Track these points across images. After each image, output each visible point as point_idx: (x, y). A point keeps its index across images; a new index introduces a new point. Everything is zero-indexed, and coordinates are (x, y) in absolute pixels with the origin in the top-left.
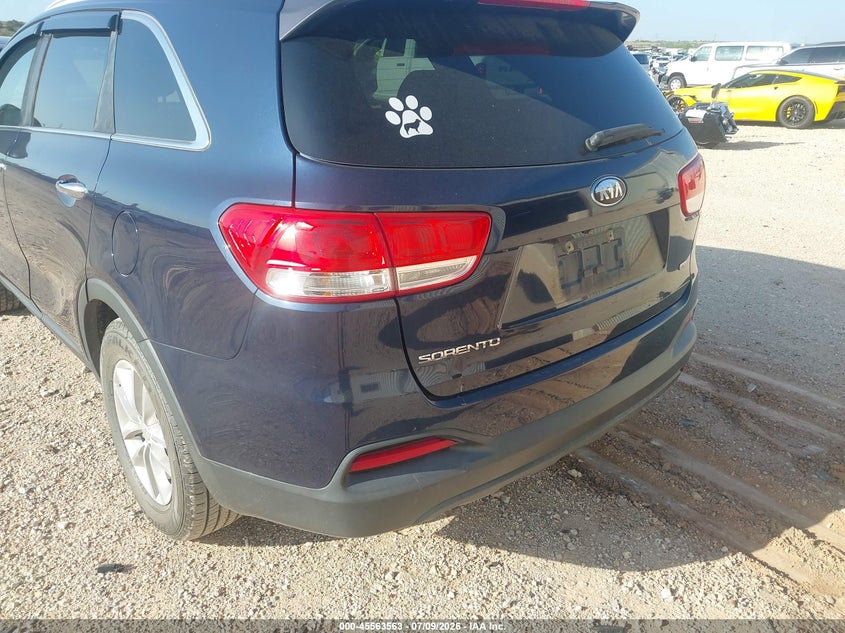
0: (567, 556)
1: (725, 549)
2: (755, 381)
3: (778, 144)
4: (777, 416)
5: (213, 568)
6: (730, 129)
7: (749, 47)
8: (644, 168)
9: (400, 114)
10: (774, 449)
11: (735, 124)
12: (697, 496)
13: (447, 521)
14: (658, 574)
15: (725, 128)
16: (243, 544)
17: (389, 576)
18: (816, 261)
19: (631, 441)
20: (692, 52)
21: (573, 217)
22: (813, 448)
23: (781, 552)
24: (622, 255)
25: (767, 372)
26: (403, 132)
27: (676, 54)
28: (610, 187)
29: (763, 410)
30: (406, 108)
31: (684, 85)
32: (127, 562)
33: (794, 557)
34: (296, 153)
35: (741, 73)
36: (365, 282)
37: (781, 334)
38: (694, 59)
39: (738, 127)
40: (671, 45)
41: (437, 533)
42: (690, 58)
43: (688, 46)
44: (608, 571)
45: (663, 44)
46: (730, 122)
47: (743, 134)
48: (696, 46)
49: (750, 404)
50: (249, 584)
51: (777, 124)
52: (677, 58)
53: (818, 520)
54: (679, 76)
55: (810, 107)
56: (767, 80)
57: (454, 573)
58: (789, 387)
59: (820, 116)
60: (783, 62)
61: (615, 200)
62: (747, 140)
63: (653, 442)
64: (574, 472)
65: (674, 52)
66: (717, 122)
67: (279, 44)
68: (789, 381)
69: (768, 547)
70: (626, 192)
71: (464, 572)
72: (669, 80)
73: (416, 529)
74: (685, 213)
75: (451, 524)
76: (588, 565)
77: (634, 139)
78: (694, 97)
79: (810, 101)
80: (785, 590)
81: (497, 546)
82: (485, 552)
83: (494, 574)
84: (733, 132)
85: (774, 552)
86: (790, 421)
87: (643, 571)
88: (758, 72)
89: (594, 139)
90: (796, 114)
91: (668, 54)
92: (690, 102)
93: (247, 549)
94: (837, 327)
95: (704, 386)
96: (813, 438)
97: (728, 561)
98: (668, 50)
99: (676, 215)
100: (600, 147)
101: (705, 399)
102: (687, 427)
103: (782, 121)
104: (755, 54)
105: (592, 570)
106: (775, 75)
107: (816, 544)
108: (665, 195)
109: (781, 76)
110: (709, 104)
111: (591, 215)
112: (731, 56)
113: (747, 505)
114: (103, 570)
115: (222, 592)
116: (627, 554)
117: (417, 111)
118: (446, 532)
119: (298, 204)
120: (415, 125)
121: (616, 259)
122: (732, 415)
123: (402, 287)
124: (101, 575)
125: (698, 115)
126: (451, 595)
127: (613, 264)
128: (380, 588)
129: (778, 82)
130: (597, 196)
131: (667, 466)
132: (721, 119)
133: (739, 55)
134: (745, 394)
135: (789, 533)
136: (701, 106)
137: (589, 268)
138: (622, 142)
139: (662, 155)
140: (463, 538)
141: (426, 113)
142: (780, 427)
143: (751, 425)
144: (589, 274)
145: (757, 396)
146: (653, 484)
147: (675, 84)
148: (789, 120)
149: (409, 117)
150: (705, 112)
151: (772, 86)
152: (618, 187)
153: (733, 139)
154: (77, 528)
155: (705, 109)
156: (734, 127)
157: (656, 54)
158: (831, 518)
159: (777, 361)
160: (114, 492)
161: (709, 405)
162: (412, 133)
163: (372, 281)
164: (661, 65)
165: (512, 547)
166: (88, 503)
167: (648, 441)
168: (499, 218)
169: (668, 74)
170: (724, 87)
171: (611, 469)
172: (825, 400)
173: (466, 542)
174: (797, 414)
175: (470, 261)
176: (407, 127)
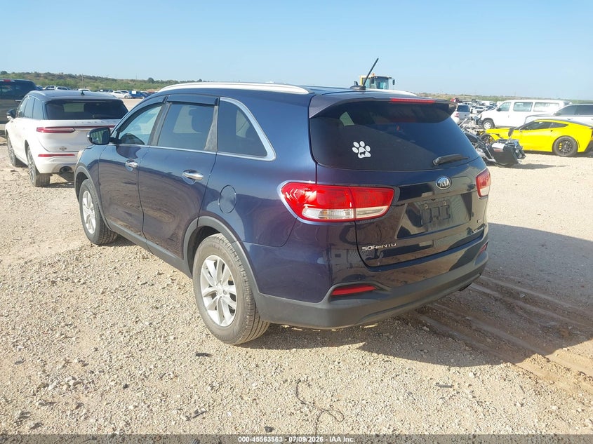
0: (422, 360)
1: (502, 361)
2: (524, 293)
3: (553, 166)
4: (535, 309)
5: (250, 357)
6: (521, 156)
7: (536, 103)
8: (461, 174)
9: (358, 149)
10: (532, 323)
11: (523, 153)
12: (489, 340)
13: (361, 344)
14: (467, 368)
15: (517, 155)
16: (262, 348)
17: (336, 363)
18: (567, 235)
19: (455, 317)
20: (499, 104)
21: (425, 195)
22: (553, 323)
23: (530, 364)
24: (450, 213)
25: (532, 289)
26: (359, 156)
27: (488, 105)
28: (445, 181)
29: (528, 306)
30: (360, 146)
31: (493, 126)
32: (208, 353)
33: (537, 366)
34: (317, 163)
35: (530, 120)
36: (341, 214)
37: (542, 271)
38: (499, 110)
39: (526, 154)
40: (485, 98)
41: (357, 348)
42: (496, 109)
43: (497, 99)
44: (443, 366)
45: (479, 97)
46: (520, 151)
47: (529, 159)
48: (503, 99)
49: (521, 303)
50: (269, 363)
51: (553, 153)
52: (490, 108)
53: (551, 353)
54: (489, 120)
55: (575, 144)
56: (546, 125)
57: (368, 363)
58: (543, 296)
59: (582, 149)
60: (558, 114)
61: (446, 186)
62: (533, 163)
63: (467, 318)
64: (425, 328)
65: (487, 103)
66: (512, 151)
67: (309, 119)
68: (544, 293)
69: (524, 362)
70: (451, 183)
71: (373, 363)
72: (483, 122)
73: (347, 346)
74: (480, 195)
75: (364, 345)
76: (434, 363)
77: (455, 161)
78: (498, 135)
79: (574, 139)
80: (530, 378)
81: (388, 355)
82: (382, 356)
83: (387, 365)
84: (523, 158)
85: (527, 364)
86: (542, 311)
87: (460, 367)
88: (541, 120)
89: (437, 160)
90: (565, 147)
91: (483, 104)
92: (496, 138)
93: (265, 351)
94: (574, 269)
95: (496, 294)
96: (553, 319)
97: (502, 365)
98: (483, 102)
99: (475, 196)
100: (440, 164)
101: (496, 300)
102: (485, 312)
103: (557, 152)
104: (540, 108)
105: (435, 365)
106: (551, 123)
107: (548, 362)
108: (471, 187)
109: (554, 123)
110: (507, 140)
111: (434, 194)
112: (524, 108)
113: (514, 345)
114: (198, 355)
115: (257, 366)
116: (452, 360)
117: (364, 147)
118: (362, 348)
119: (318, 183)
120: (364, 153)
121: (447, 214)
122: (510, 308)
123: (358, 217)
124: (197, 357)
125: (499, 146)
126: (367, 371)
127: (446, 216)
128: (333, 367)
129: (552, 127)
130: (439, 185)
131: (474, 328)
132: (515, 150)
133: (530, 109)
134: (519, 299)
135: (535, 356)
136: (502, 141)
137: (435, 216)
138: (450, 162)
139: (470, 168)
140: (371, 350)
141: (368, 148)
142: (537, 314)
143: (520, 312)
144: (434, 219)
145: (525, 300)
146: (466, 335)
147: (487, 125)
148: (561, 151)
149: (362, 150)
150: (504, 145)
151: (550, 129)
152: (448, 182)
153: (523, 162)
154: (179, 339)
155: (504, 143)
156: (523, 155)
157: (475, 104)
158: (557, 352)
159: (537, 284)
160: (192, 326)
161: (498, 303)
162: (363, 156)
163: (345, 214)
164: (478, 112)
165: (395, 355)
166: (181, 330)
167: (465, 317)
168: (397, 191)
169: (482, 119)
170: (518, 129)
171: (445, 328)
172: (562, 303)
173: (372, 352)
174: (546, 308)
175: (385, 208)
176: (361, 154)
